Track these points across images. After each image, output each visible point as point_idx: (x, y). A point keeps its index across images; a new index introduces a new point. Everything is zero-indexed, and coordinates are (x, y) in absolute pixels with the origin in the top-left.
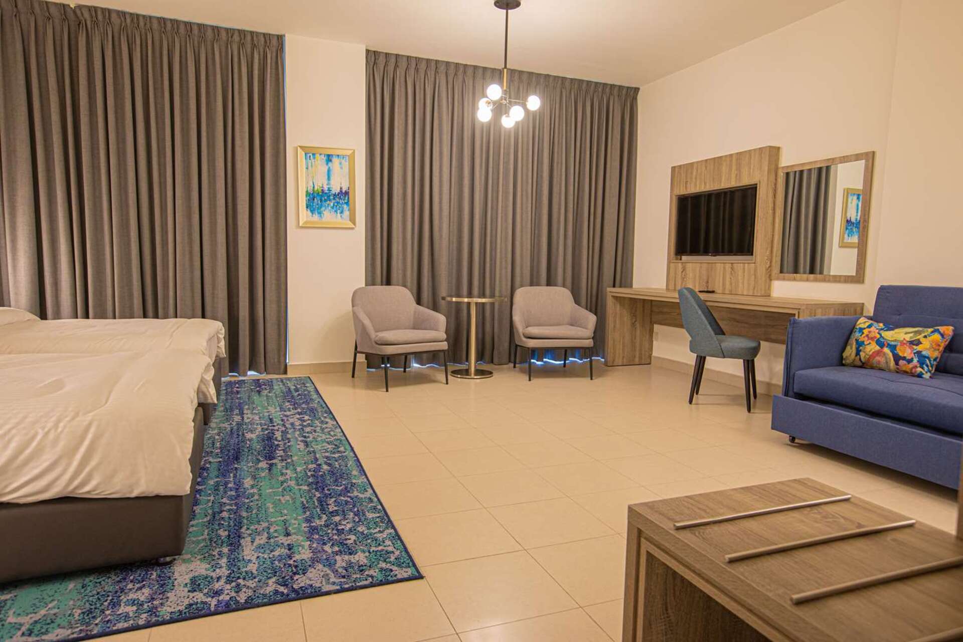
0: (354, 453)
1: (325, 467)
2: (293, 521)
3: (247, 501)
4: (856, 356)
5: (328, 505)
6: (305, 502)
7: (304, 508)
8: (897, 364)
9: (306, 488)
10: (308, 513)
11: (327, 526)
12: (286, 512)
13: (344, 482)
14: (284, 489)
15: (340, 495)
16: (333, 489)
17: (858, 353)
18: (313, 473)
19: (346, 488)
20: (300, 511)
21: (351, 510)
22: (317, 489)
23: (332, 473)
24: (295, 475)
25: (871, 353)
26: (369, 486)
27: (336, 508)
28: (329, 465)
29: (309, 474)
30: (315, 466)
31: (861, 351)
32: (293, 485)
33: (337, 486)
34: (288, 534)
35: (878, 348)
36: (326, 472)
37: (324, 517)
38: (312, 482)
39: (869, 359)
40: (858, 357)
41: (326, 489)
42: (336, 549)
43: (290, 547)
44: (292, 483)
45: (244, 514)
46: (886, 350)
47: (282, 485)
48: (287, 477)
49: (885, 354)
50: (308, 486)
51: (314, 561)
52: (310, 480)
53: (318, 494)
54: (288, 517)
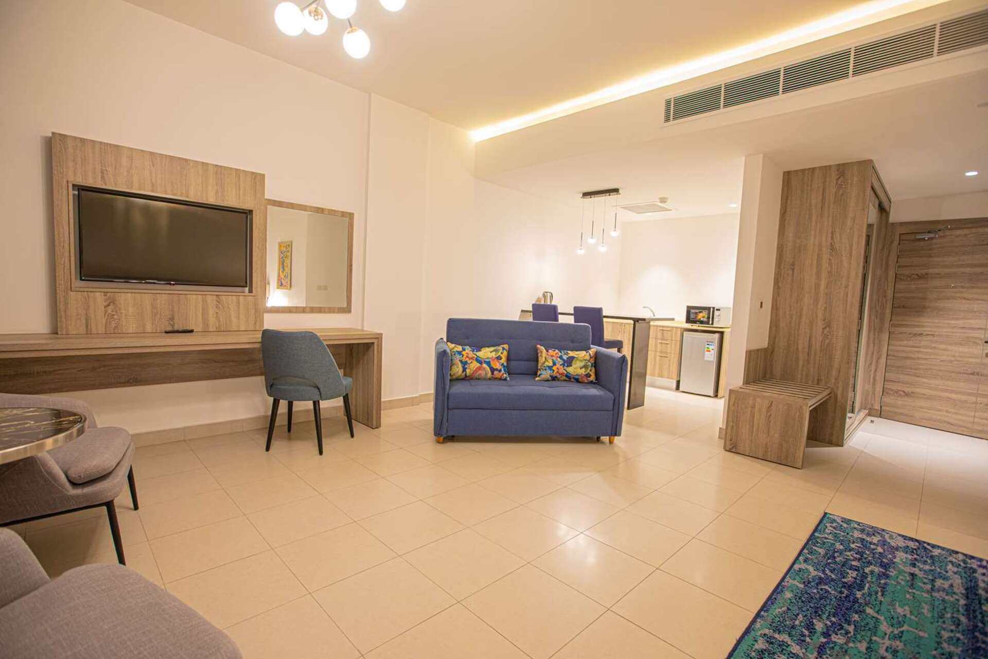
0: (754, 621)
1: (819, 626)
2: (903, 583)
3: (958, 635)
4: (463, 372)
5: (855, 578)
6: (880, 594)
7: (884, 589)
8: (493, 374)
9: (869, 610)
10: (882, 581)
11: (870, 563)
12: (908, 596)
13: (815, 591)
14: (900, 624)
15: (833, 580)
16: (835, 590)
17: (464, 370)
18: (846, 626)
19: (820, 583)
20: (890, 589)
21: (835, 563)
22: (856, 601)
23: (817, 612)
24: (874, 638)
25: (475, 369)
26: (792, 571)
27: (850, 572)
28: (810, 627)
29: (851, 628)
30: (834, 638)
31: (466, 368)
32: (885, 623)
33: (827, 591)
34: (913, 575)
35: (478, 365)
36: (824, 617)
37: (867, 570)
38: (856, 612)
39: (473, 373)
40: (464, 373)
41: (844, 595)
42: (872, 546)
43: (914, 565)
44: (884, 627)
45: (963, 619)
46: (485, 365)
47: (902, 632)
48: (887, 643)
49: (484, 368)
50: (864, 611)
51: (897, 549)
52: (856, 617)
53: (859, 594)
54: (907, 588)
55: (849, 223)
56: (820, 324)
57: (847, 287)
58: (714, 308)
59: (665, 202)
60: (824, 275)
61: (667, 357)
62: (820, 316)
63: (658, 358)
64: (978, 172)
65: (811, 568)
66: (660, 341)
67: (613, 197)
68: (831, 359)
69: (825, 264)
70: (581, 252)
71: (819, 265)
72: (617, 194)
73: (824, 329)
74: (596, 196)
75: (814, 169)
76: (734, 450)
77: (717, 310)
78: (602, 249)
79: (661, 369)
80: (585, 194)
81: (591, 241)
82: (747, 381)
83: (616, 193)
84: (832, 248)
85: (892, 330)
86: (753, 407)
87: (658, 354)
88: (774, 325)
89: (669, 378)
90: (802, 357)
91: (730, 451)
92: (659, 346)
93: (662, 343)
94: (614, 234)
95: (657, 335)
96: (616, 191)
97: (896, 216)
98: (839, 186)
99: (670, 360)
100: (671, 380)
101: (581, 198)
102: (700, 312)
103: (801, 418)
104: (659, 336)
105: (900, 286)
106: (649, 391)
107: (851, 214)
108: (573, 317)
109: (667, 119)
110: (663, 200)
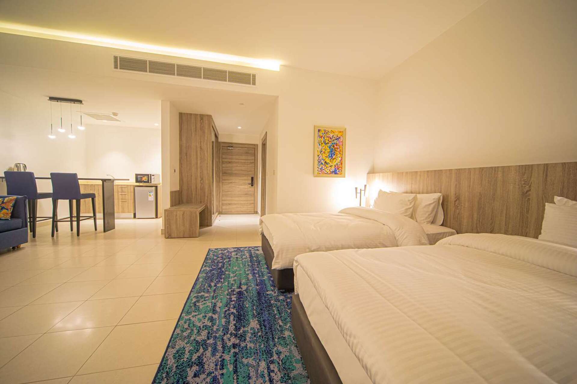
0: (190, 294)
1: (213, 284)
2: (235, 261)
3: (249, 268)
5: (222, 265)
6: (229, 267)
7: (230, 265)
9: (227, 273)
10: (229, 263)
11: (225, 259)
12: (236, 264)
13: (210, 274)
14: (235, 272)
15: (215, 269)
16: (216, 271)
18: (221, 280)
19: (211, 271)
20: (231, 264)
21: (215, 263)
22: (223, 271)
23: (212, 281)
24: (229, 280)
26: (201, 271)
27: (219, 264)
28: (210, 286)
29: (222, 280)
30: (218, 285)
32: (231, 274)
33: (213, 273)
34: (237, 258)
36: (214, 281)
37: (224, 262)
38: (223, 275)
41: (219, 272)
42: (225, 254)
43: (237, 255)
44: (232, 275)
45: (250, 264)
47: (236, 274)
48: (233, 279)
50: (225, 274)
51: (232, 252)
52: (223, 276)
53: (223, 269)
54: (236, 262)
55: (206, 138)
56: (199, 179)
57: (207, 164)
59: (117, 116)
60: (199, 159)
61: (126, 202)
62: (199, 175)
63: (120, 202)
64: (242, 127)
65: (207, 268)
66: (120, 193)
67: (77, 105)
68: (204, 193)
69: (199, 154)
70: (52, 137)
71: (197, 155)
72: (81, 104)
73: (201, 181)
74: (62, 101)
75: (191, 114)
76: (168, 237)
77: (152, 175)
78: (72, 137)
79: (123, 208)
80: (51, 99)
81: (62, 131)
82: (172, 205)
83: (80, 103)
84: (201, 148)
85: (223, 181)
86: (176, 215)
87: (120, 200)
88: (181, 180)
89: (128, 212)
90: (194, 193)
92: (120, 196)
93: (121, 194)
94: (82, 128)
95: (118, 190)
96: (80, 102)
97: (220, 140)
98: (201, 124)
99: (128, 203)
100: (130, 214)
101: (48, 100)
102: (143, 177)
103: (196, 216)
104: (120, 190)
105: (223, 165)
106: (117, 222)
107: (206, 136)
108: (51, 180)
109: (116, 67)
110: (115, 114)
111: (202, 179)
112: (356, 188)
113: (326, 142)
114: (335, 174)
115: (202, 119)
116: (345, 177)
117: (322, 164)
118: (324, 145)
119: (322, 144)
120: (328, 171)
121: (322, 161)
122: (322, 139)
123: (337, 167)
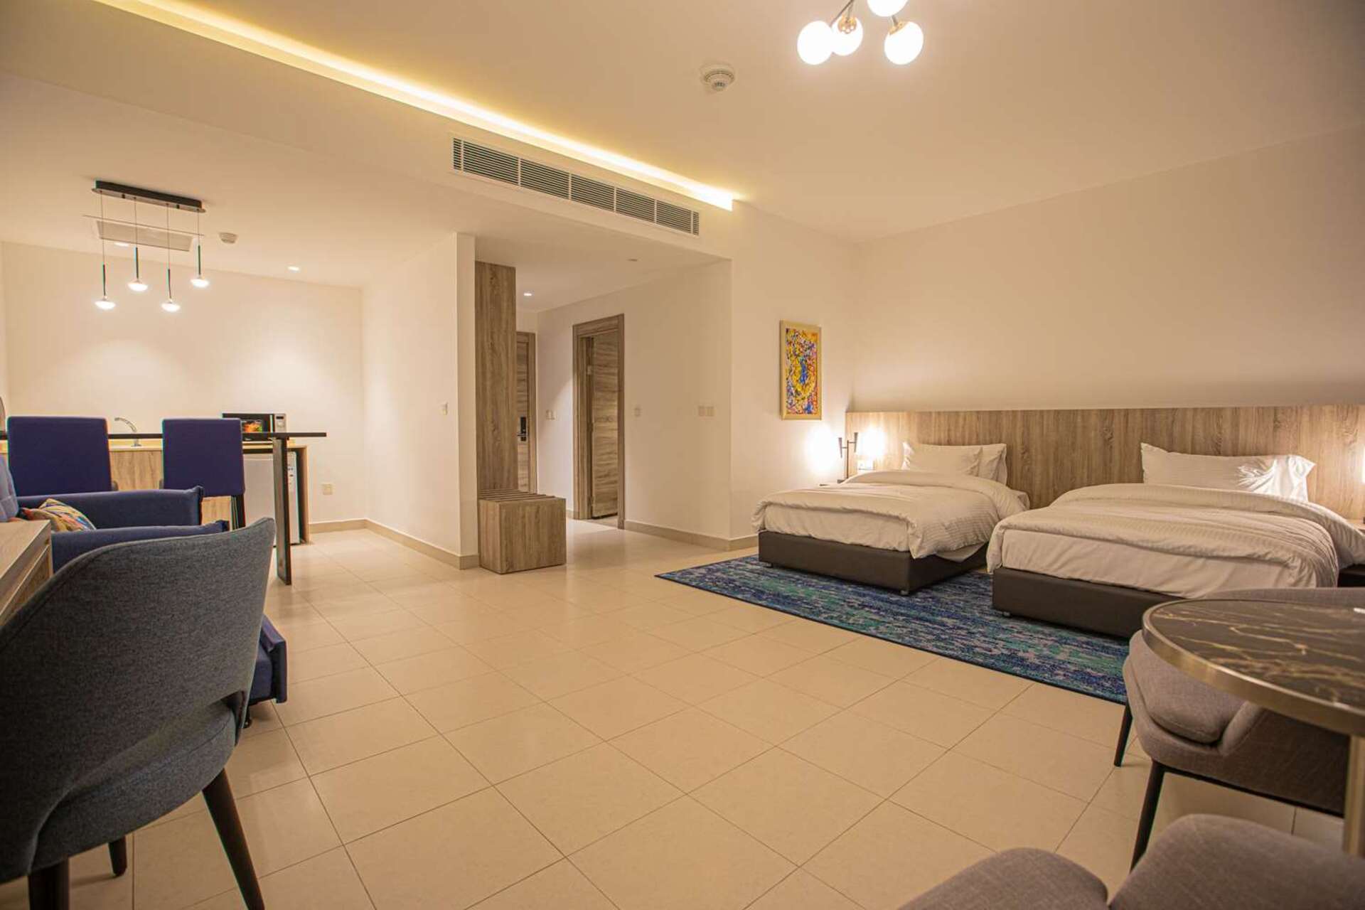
56: (490, 427)
58: (273, 415)
60: (489, 375)
62: (489, 417)
67: (186, 214)
69: (488, 364)
70: (106, 306)
72: (198, 211)
74: (138, 197)
76: (510, 571)
77: (278, 418)
78: (172, 308)
80: (103, 186)
81: (138, 287)
83: (196, 208)
86: (524, 517)
91: (507, 573)
94: (200, 283)
96: (195, 204)
98: (494, 287)
101: (93, 190)
102: (250, 423)
109: (457, 166)
111: (496, 428)
112: (840, 439)
113: (797, 353)
114: (808, 413)
115: (494, 275)
116: (821, 419)
117: (792, 394)
118: (793, 358)
119: (791, 356)
120: (800, 408)
121: (792, 388)
122: (791, 348)
123: (810, 400)
